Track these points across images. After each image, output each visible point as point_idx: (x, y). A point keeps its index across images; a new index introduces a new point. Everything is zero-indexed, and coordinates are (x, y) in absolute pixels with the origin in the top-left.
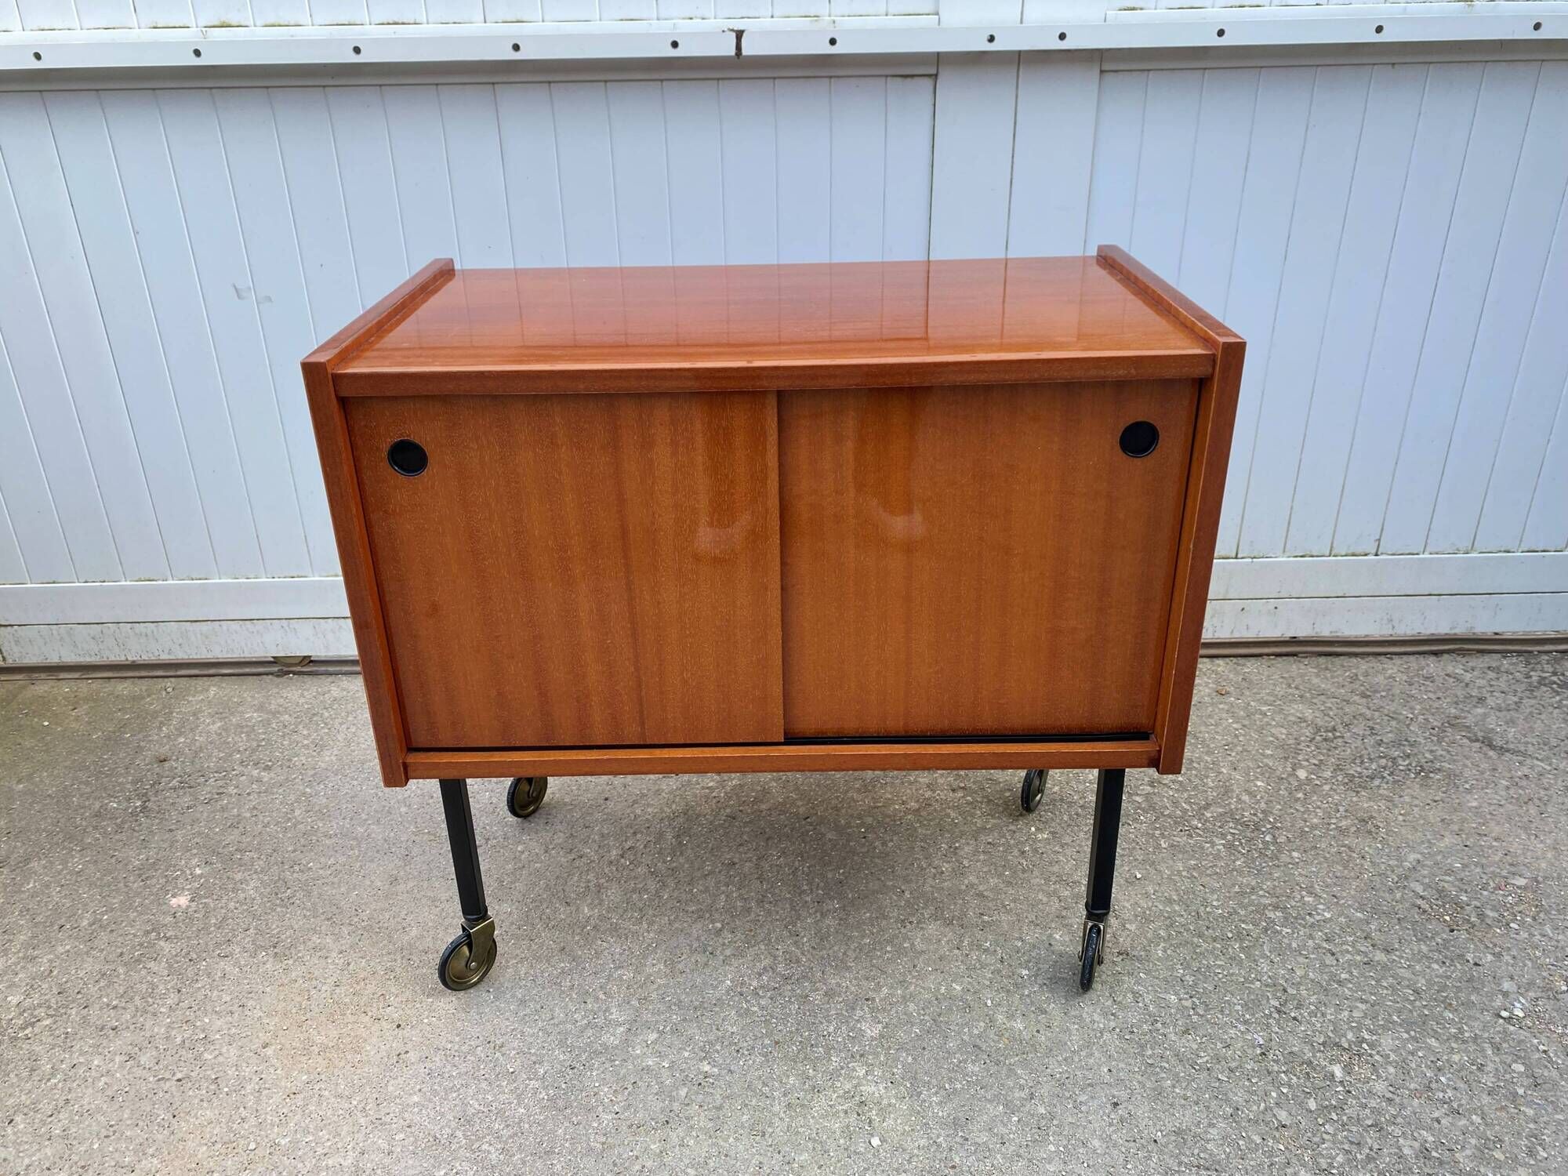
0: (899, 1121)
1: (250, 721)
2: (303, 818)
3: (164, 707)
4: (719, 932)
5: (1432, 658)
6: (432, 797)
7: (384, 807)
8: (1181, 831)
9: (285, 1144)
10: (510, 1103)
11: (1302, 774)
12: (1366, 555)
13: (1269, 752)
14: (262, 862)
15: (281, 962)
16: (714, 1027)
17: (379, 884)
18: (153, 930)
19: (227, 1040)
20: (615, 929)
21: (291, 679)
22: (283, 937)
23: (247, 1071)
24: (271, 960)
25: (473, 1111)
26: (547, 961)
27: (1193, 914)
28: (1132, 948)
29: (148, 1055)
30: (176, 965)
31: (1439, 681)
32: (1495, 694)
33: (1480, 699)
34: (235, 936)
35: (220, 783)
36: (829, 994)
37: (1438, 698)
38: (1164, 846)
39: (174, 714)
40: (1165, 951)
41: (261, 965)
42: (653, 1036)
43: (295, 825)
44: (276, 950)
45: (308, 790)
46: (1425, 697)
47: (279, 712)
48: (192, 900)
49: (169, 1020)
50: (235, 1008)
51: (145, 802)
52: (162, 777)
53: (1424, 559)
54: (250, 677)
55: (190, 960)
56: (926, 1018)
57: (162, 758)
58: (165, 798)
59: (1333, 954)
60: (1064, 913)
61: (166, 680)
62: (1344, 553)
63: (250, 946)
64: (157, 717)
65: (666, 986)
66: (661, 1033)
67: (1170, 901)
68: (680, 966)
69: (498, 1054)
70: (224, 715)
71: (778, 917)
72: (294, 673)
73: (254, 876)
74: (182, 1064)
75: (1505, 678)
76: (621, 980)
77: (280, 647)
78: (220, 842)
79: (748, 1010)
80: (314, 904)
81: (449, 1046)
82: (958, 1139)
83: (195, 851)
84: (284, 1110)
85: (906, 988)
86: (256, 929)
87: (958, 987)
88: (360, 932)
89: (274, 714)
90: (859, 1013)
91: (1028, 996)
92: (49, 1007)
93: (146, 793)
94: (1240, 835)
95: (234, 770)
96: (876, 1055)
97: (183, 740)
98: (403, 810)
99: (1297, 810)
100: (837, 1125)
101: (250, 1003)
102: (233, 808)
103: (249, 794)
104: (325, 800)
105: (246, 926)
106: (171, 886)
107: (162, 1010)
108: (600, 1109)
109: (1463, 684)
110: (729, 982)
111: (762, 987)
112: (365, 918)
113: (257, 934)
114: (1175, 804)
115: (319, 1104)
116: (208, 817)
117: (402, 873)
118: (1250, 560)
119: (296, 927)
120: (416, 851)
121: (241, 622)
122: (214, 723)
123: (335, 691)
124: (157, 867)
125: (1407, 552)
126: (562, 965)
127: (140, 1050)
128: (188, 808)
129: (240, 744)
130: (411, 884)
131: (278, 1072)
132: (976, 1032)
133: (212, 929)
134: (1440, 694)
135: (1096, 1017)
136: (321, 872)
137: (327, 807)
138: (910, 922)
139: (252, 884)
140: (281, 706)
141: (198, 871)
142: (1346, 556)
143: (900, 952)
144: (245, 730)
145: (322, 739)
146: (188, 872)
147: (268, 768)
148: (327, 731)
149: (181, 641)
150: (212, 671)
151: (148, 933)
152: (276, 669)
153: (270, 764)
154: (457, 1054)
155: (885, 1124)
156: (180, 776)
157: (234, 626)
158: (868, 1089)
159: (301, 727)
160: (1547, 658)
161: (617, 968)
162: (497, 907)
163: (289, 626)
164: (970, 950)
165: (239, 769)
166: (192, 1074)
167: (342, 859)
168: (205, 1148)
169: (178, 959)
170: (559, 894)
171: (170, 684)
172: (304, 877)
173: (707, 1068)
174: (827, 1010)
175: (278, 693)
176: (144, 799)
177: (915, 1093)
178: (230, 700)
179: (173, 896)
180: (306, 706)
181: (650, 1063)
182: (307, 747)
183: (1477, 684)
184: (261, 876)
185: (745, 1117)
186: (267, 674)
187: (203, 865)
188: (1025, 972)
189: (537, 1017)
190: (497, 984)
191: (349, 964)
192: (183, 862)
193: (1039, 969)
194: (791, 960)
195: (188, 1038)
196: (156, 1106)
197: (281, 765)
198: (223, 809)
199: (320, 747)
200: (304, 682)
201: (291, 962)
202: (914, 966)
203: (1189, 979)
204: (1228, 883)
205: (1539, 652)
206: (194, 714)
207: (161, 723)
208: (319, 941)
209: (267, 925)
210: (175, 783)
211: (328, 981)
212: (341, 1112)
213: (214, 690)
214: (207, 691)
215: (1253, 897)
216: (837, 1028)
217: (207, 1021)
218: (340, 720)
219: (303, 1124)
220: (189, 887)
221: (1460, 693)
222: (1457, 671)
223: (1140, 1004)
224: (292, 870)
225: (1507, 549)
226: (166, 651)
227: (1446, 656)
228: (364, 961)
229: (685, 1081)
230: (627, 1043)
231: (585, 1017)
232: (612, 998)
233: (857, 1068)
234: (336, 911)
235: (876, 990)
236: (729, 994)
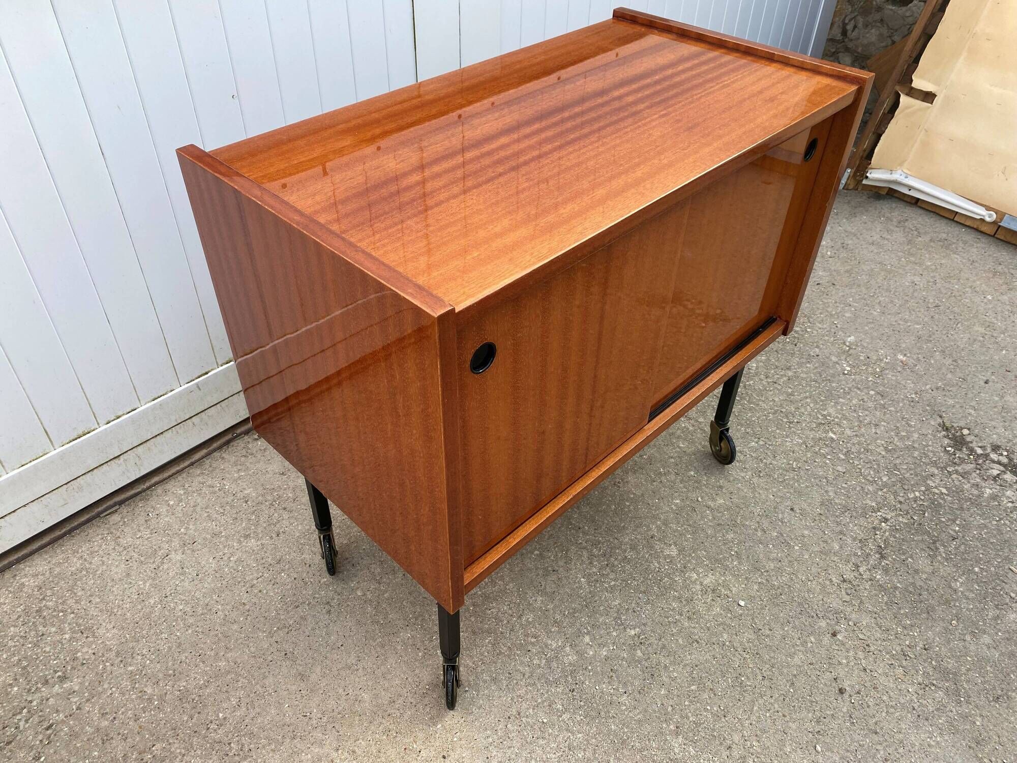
0: (737, 585)
2: (161, 690)
4: (541, 556)
14: (176, 745)
16: (608, 609)
17: (294, 687)
20: (486, 597)
25: (556, 760)
26: (475, 645)
42: (587, 639)
45: (130, 668)
56: (685, 527)
59: (775, 383)
65: (555, 607)
66: (588, 633)
68: (548, 590)
71: (559, 526)
76: (530, 623)
79: (610, 586)
81: (490, 740)
82: (765, 574)
85: (659, 518)
87: (677, 501)
90: (657, 547)
91: (707, 484)
96: (689, 561)
98: (235, 627)
100: (718, 609)
102: (83, 728)
103: (78, 708)
104: (158, 666)
108: (615, 698)
110: (582, 579)
111: (600, 569)
112: (319, 715)
116: (69, 751)
117: (300, 668)
126: (487, 641)
130: (317, 670)
132: (710, 518)
136: (237, 714)
137: (167, 669)
138: (619, 482)
143: (634, 501)
145: (79, 624)
147: (63, 679)
148: (72, 615)
153: (59, 674)
154: (501, 740)
155: (733, 592)
158: (707, 581)
161: (520, 617)
162: (398, 640)
165: (35, 697)
167: (240, 694)
170: (426, 603)
172: (229, 728)
173: (633, 632)
174: (643, 557)
177: (726, 568)
181: (605, 653)
182: (74, 639)
184: (193, 753)
185: (680, 640)
188: (692, 473)
189: (515, 681)
190: (466, 684)
191: (354, 752)
193: (695, 468)
194: (596, 544)
197: (73, 668)
198: (74, 735)
199: (86, 630)
202: (649, 504)
203: (749, 430)
208: (309, 756)
216: (659, 563)
218: (72, 600)
223: (748, 456)
224: (211, 730)
228: (360, 741)
229: (633, 648)
230: (581, 654)
231: (540, 659)
232: (539, 636)
233: (691, 575)
234: (291, 729)
235: (649, 529)
236: (591, 586)
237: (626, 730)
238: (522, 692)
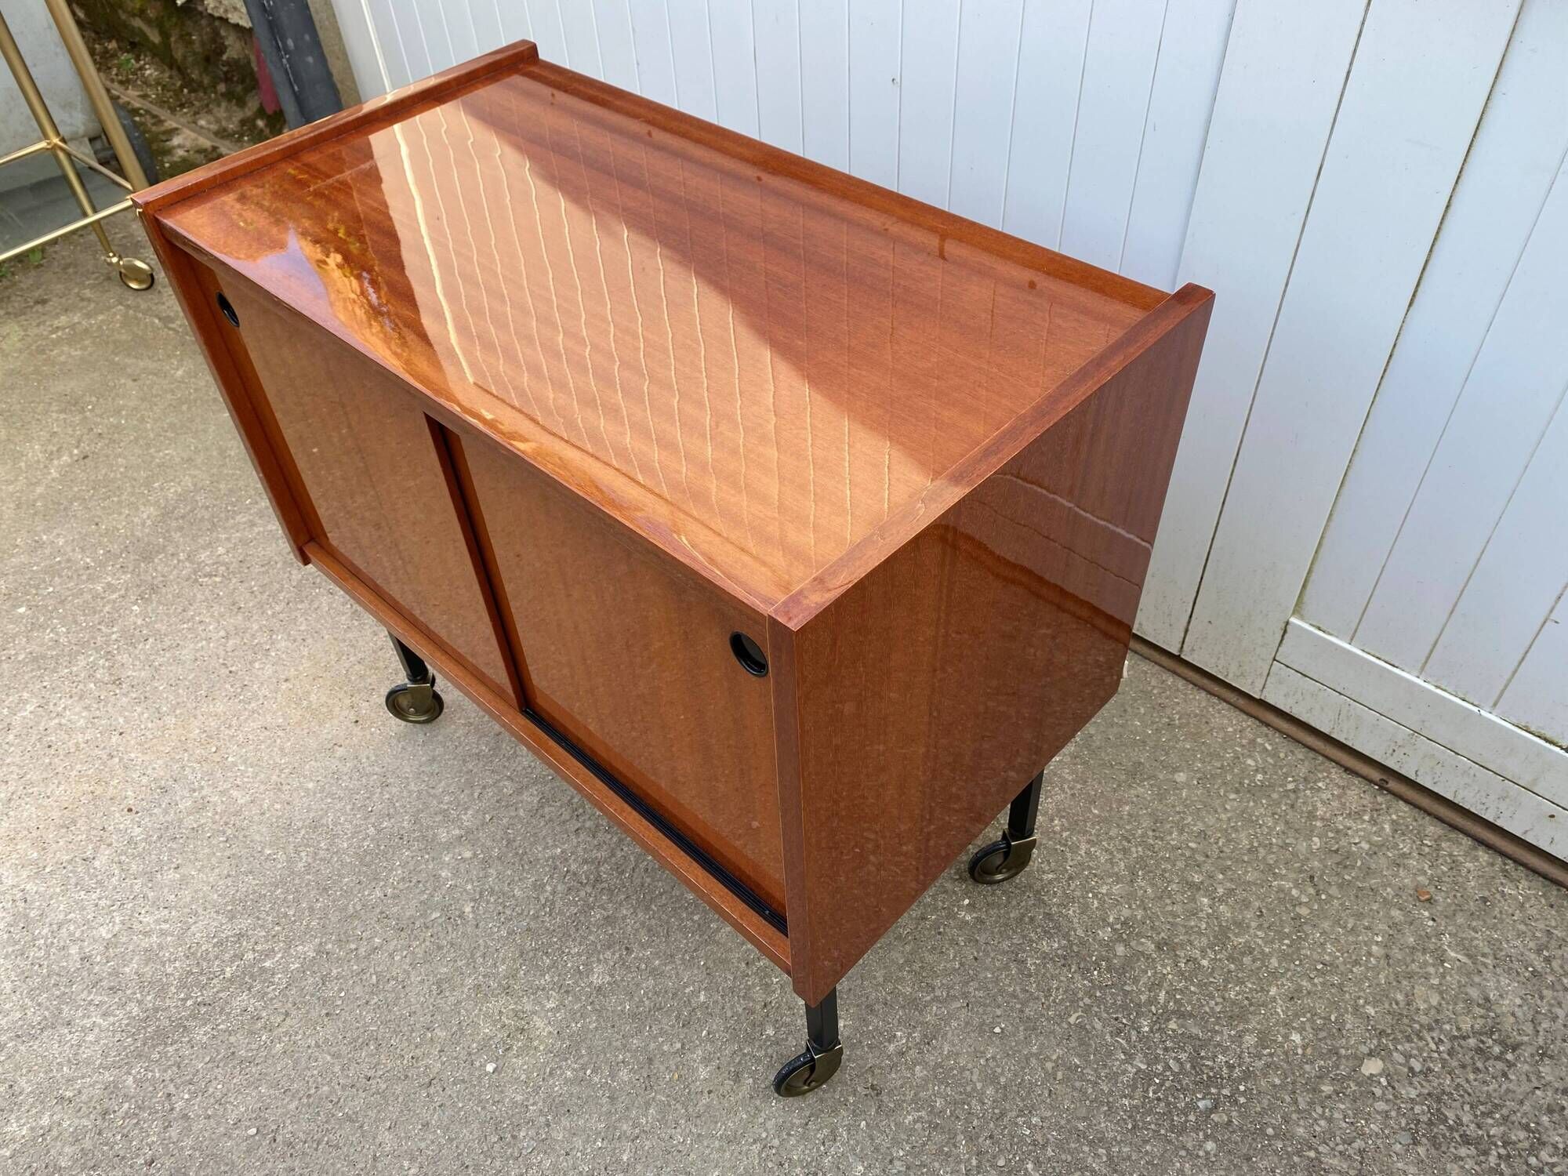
8: (1116, 1019)
10: (346, 834)
11: (1372, 1067)
13: (1370, 1010)
16: (509, 881)
19: (275, 660)
23: (262, 692)
27: (996, 1111)
28: (890, 1093)
29: (235, 641)
36: (609, 920)
38: (1072, 1020)
40: (915, 1122)
42: (468, 854)
49: (264, 622)
50: (299, 639)
55: (314, 583)
56: (647, 1003)
60: (876, 1007)
65: (521, 819)
66: (475, 855)
67: (993, 1079)
68: (547, 810)
69: (379, 790)
74: (242, 661)
76: (501, 790)
79: (544, 885)
81: (364, 760)
82: (542, 1119)
84: (251, 737)
85: (665, 965)
90: (608, 954)
91: (745, 1055)
92: (228, 569)
94: (1174, 1074)
99: (1296, 1102)
100: (486, 1030)
101: (310, 641)
107: (269, 612)
110: (559, 850)
111: (574, 874)
114: (1154, 986)
115: (269, 747)
126: (484, 748)
127: (236, 634)
131: (274, 705)
132: (665, 1048)
135: (770, 1124)
143: (700, 928)
154: (361, 770)
155: (514, 1060)
158: (539, 1022)
161: (510, 778)
164: (756, 974)
166: (240, 672)
168: (198, 731)
173: (468, 909)
174: (591, 932)
177: (563, 1055)
181: (443, 874)
185: (445, 970)
189: (427, 779)
190: (434, 733)
194: (619, 868)
195: (261, 644)
196: (207, 682)
201: (356, 623)
202: (695, 950)
204: (1083, 1112)
212: (272, 762)
215: (1086, 1149)
216: (579, 954)
217: (280, 637)
229: (445, 909)
230: (448, 846)
231: (450, 803)
232: (481, 801)
233: (552, 999)
235: (643, 946)
236: (547, 861)
237: (338, 893)
238: (412, 786)
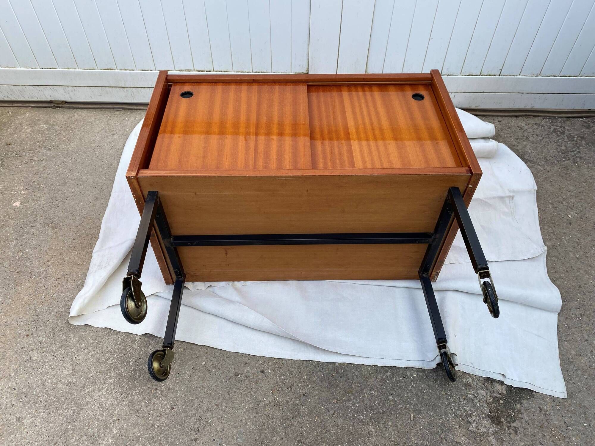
1: (43, 128)
2: (62, 172)
3: (8, 121)
5: (515, 118)
6: (112, 165)
7: (94, 168)
9: (55, 296)
12: (495, 76)
14: (47, 190)
15: (54, 230)
17: (91, 200)
18: (7, 215)
19: (34, 258)
21: (59, 110)
22: (55, 220)
23: (42, 270)
24: (50, 228)
29: (7, 263)
30: (16, 229)
31: (514, 129)
32: (534, 136)
33: (527, 138)
34: (37, 219)
35: (31, 155)
37: (511, 137)
39: (13, 124)
41: (47, 231)
43: (60, 174)
44: (52, 225)
45: (65, 160)
46: (506, 136)
47: (54, 125)
48: (21, 204)
49: (13, 250)
51: (3, 162)
52: (9, 152)
53: (519, 78)
54: (43, 108)
55: (21, 228)
57: (8, 144)
58: (10, 161)
61: (9, 108)
62: (486, 75)
63: (42, 223)
64: (6, 125)
70: (32, 125)
72: (60, 107)
73: (45, 195)
74: (19, 266)
75: (540, 129)
77: (52, 97)
78: (31, 180)
80: (66, 207)
83: (22, 184)
84: (54, 285)
86: (44, 216)
88: (83, 219)
89: (52, 125)
93: (3, 158)
95: (36, 150)
97: (16, 136)
98: (101, 170)
101: (43, 245)
102: (36, 166)
103: (42, 161)
104: (71, 164)
105: (41, 215)
106: (13, 198)
107: (11, 246)
109: (523, 131)
112: (85, 214)
113: (45, 218)
115: (67, 283)
116: (27, 170)
117: (99, 196)
118: (446, 76)
119: (59, 216)
120: (105, 187)
121: (34, 86)
122: (28, 129)
123: (76, 116)
124: (8, 190)
125: (512, 75)
127: (4, 260)
128: (19, 165)
129: (39, 138)
130: (102, 201)
131: (53, 271)
133: (29, 216)
134: (512, 135)
136: (69, 194)
137: (72, 167)
139: (44, 198)
140: (55, 122)
141: (23, 192)
142: (486, 76)
144: (41, 132)
145: (70, 138)
146: (19, 192)
147: (49, 150)
148: (73, 134)
149: (11, 93)
150: (27, 105)
151: (5, 216)
152: (52, 105)
153: (50, 148)
156: (16, 152)
157: (32, 87)
159: (62, 132)
160: (561, 120)
163: (53, 88)
165: (38, 149)
166: (22, 270)
167: (77, 189)
168: (27, 297)
169: (16, 227)
171: (10, 110)
172: (62, 196)
175: (54, 116)
176: (2, 161)
178: (34, 118)
179: (14, 202)
180: (65, 123)
182: (65, 141)
183: (528, 131)
184: (47, 195)
186: (49, 107)
187: (25, 190)
191: (78, 231)
192: (17, 188)
195: (20, 257)
196: (10, 281)
197: (54, 149)
198: (32, 166)
199: (70, 141)
200: (64, 112)
201: (57, 230)
205: (558, 117)
206: (20, 124)
207: (8, 128)
208: (68, 222)
209: (49, 215)
210: (14, 154)
211: (71, 237)
212: (74, 286)
213: (28, 114)
214: (25, 114)
217: (27, 251)
218: (78, 129)
219: (61, 290)
220: (20, 198)
221: (520, 135)
222: (522, 125)
224: (58, 193)
225: (554, 75)
226: (6, 96)
227: (520, 118)
228: (84, 230)
234: (74, 210)
